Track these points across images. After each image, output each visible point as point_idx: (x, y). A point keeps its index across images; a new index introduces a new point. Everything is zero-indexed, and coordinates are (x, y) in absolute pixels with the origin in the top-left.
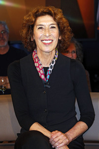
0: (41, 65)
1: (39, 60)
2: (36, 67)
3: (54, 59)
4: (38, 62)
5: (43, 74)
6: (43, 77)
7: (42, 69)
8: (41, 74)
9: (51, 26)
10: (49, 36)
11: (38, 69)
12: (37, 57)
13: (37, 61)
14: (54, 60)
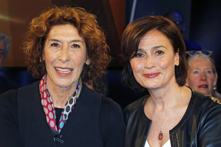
0: (51, 103)
1: (48, 96)
2: (42, 107)
3: (74, 96)
4: (46, 99)
5: (53, 120)
6: (52, 124)
7: (52, 111)
8: (50, 120)
9: (73, 43)
10: (67, 60)
11: (46, 111)
12: (46, 90)
13: (45, 96)
14: (74, 98)
